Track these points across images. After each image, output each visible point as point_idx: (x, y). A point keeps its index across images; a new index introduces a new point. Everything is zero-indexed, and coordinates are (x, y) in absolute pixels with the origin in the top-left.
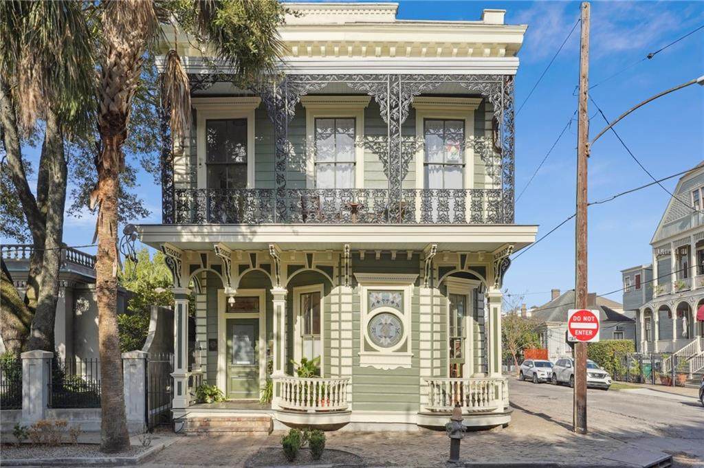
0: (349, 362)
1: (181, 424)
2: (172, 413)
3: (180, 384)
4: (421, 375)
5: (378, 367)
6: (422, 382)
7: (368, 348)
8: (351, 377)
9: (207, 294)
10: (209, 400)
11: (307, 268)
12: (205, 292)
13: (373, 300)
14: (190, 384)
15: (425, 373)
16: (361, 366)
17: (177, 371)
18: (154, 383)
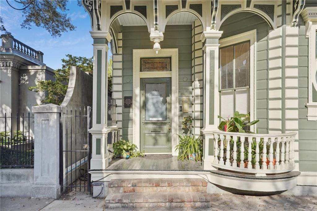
0: (295, 114)
1: (100, 188)
2: (90, 175)
3: (99, 141)
8: (297, 132)
9: (123, 54)
10: (125, 154)
11: (244, 8)
12: (121, 52)
14: (109, 141)
16: (309, 119)
17: (95, 127)
18: (69, 141)
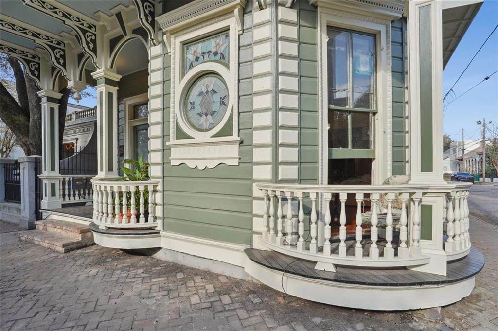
4: (255, 177)
5: (191, 164)
6: (257, 192)
7: (181, 135)
13: (190, 57)
15: (262, 173)
16: (173, 163)
